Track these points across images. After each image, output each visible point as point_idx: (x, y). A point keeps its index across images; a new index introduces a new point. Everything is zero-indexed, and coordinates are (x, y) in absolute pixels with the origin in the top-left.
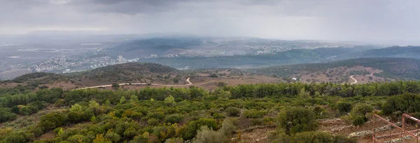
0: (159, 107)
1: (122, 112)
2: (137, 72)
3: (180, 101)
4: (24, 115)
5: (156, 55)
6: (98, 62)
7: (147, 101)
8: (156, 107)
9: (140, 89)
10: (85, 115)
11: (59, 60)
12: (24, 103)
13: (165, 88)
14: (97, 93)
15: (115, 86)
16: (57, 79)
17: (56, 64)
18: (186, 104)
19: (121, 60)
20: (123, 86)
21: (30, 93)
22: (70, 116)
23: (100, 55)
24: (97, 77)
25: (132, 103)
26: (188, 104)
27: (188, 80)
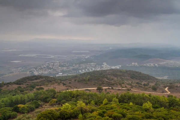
0: (137, 111)
1: (104, 112)
2: (119, 78)
3: (157, 108)
4: (23, 113)
5: (136, 64)
6: (86, 68)
7: (127, 104)
8: (135, 111)
9: (120, 93)
10: (73, 113)
11: (53, 65)
12: (23, 102)
13: (143, 95)
14: (84, 94)
15: (99, 89)
16: (51, 81)
17: (50, 69)
18: (163, 111)
19: (106, 67)
20: (106, 90)
21: (28, 94)
22: (61, 113)
23: (87, 61)
24: (84, 80)
25: (113, 105)
26: (166, 112)
27: (166, 89)
